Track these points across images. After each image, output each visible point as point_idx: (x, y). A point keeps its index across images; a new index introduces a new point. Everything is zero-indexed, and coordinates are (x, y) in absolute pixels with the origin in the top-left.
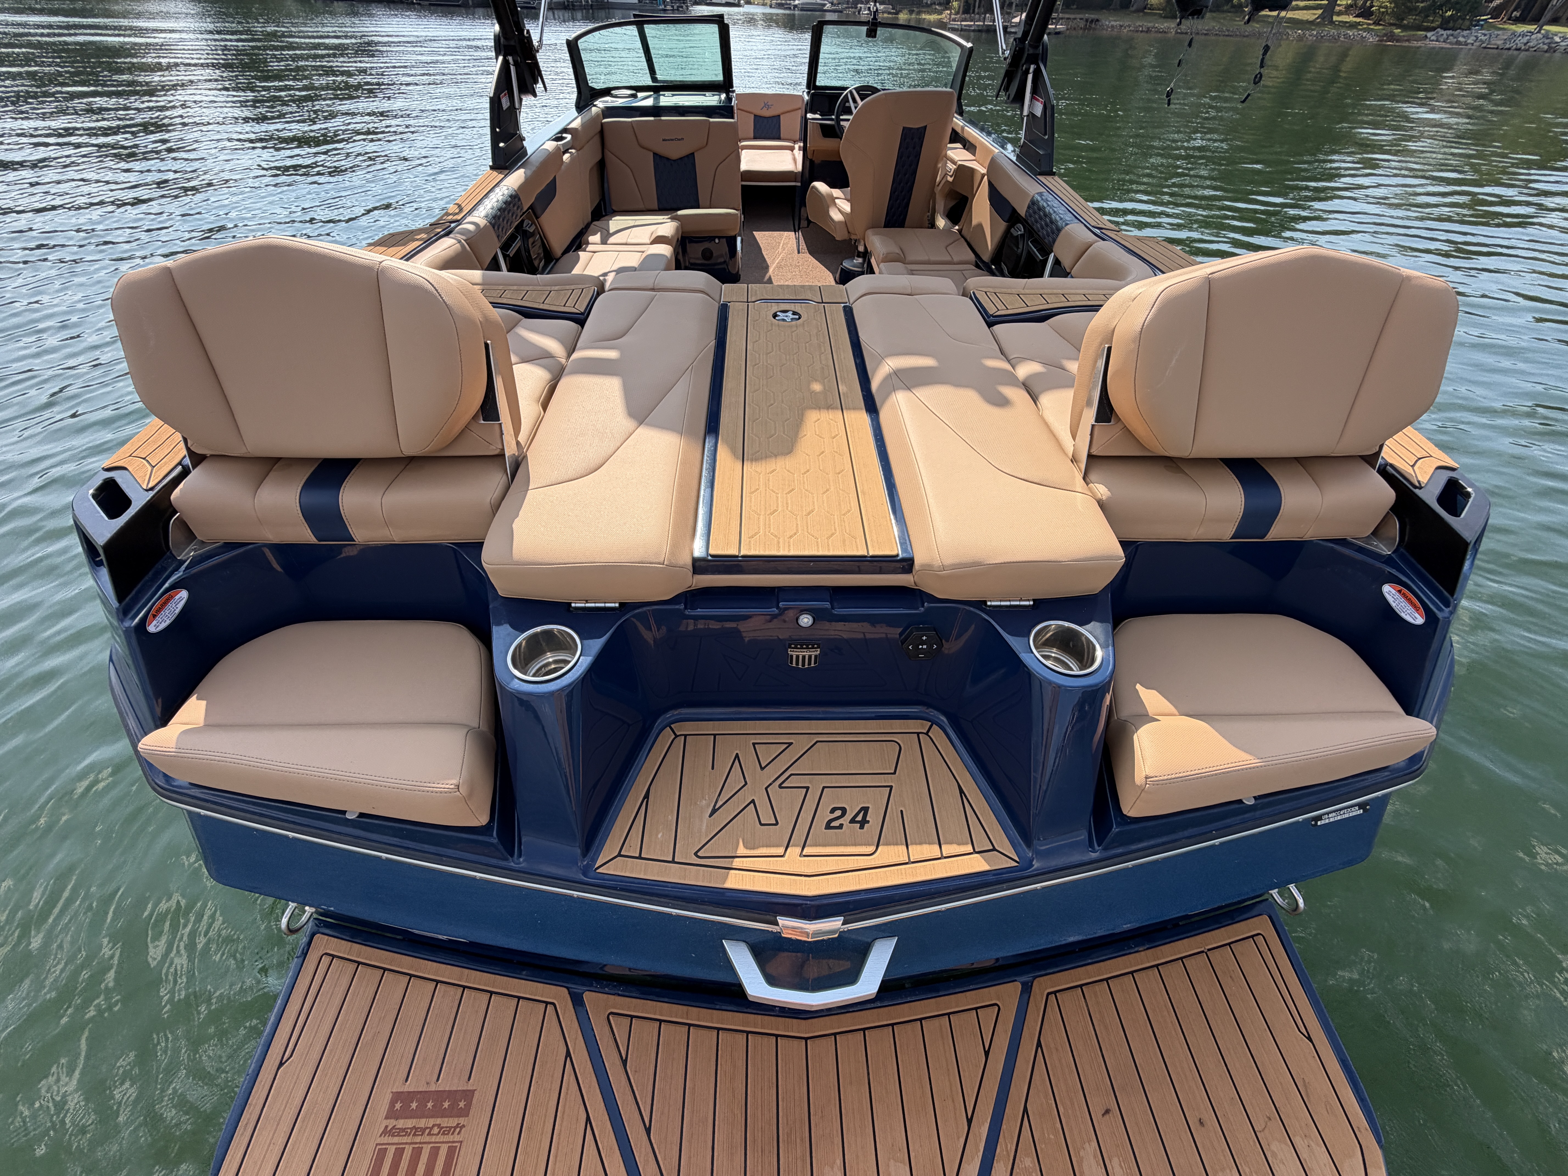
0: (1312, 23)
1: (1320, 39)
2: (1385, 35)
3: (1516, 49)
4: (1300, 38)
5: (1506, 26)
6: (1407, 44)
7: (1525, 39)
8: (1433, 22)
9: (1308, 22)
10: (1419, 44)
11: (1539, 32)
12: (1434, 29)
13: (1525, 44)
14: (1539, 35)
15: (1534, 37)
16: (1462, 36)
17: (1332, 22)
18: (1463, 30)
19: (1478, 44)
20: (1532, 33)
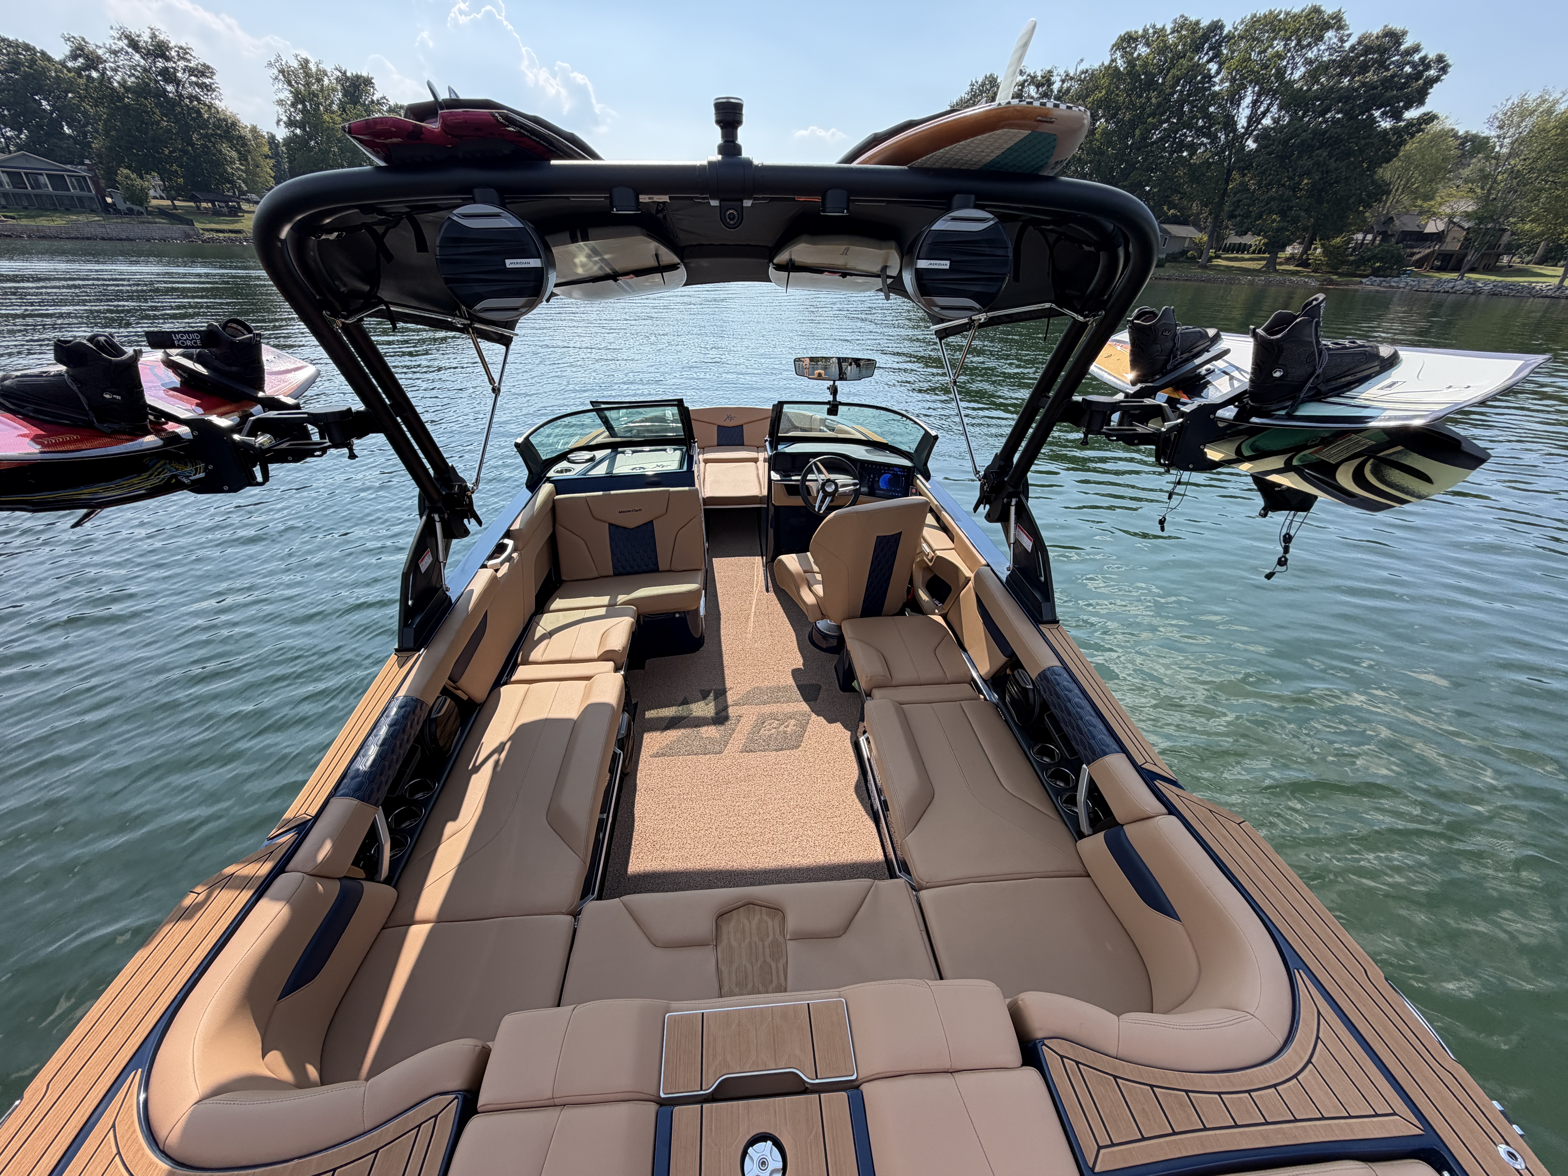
0: (1259, 271)
1: (1269, 283)
2: (1325, 280)
3: (1445, 292)
4: (1251, 283)
5: (1431, 274)
6: (1346, 287)
7: (1451, 285)
8: (1364, 270)
9: (1255, 270)
10: (1357, 287)
11: (1462, 279)
12: (1366, 276)
13: (1452, 288)
14: (1462, 282)
15: (1458, 283)
16: (1394, 282)
17: (1276, 271)
18: (1393, 277)
19: (1408, 288)
20: (1456, 280)
